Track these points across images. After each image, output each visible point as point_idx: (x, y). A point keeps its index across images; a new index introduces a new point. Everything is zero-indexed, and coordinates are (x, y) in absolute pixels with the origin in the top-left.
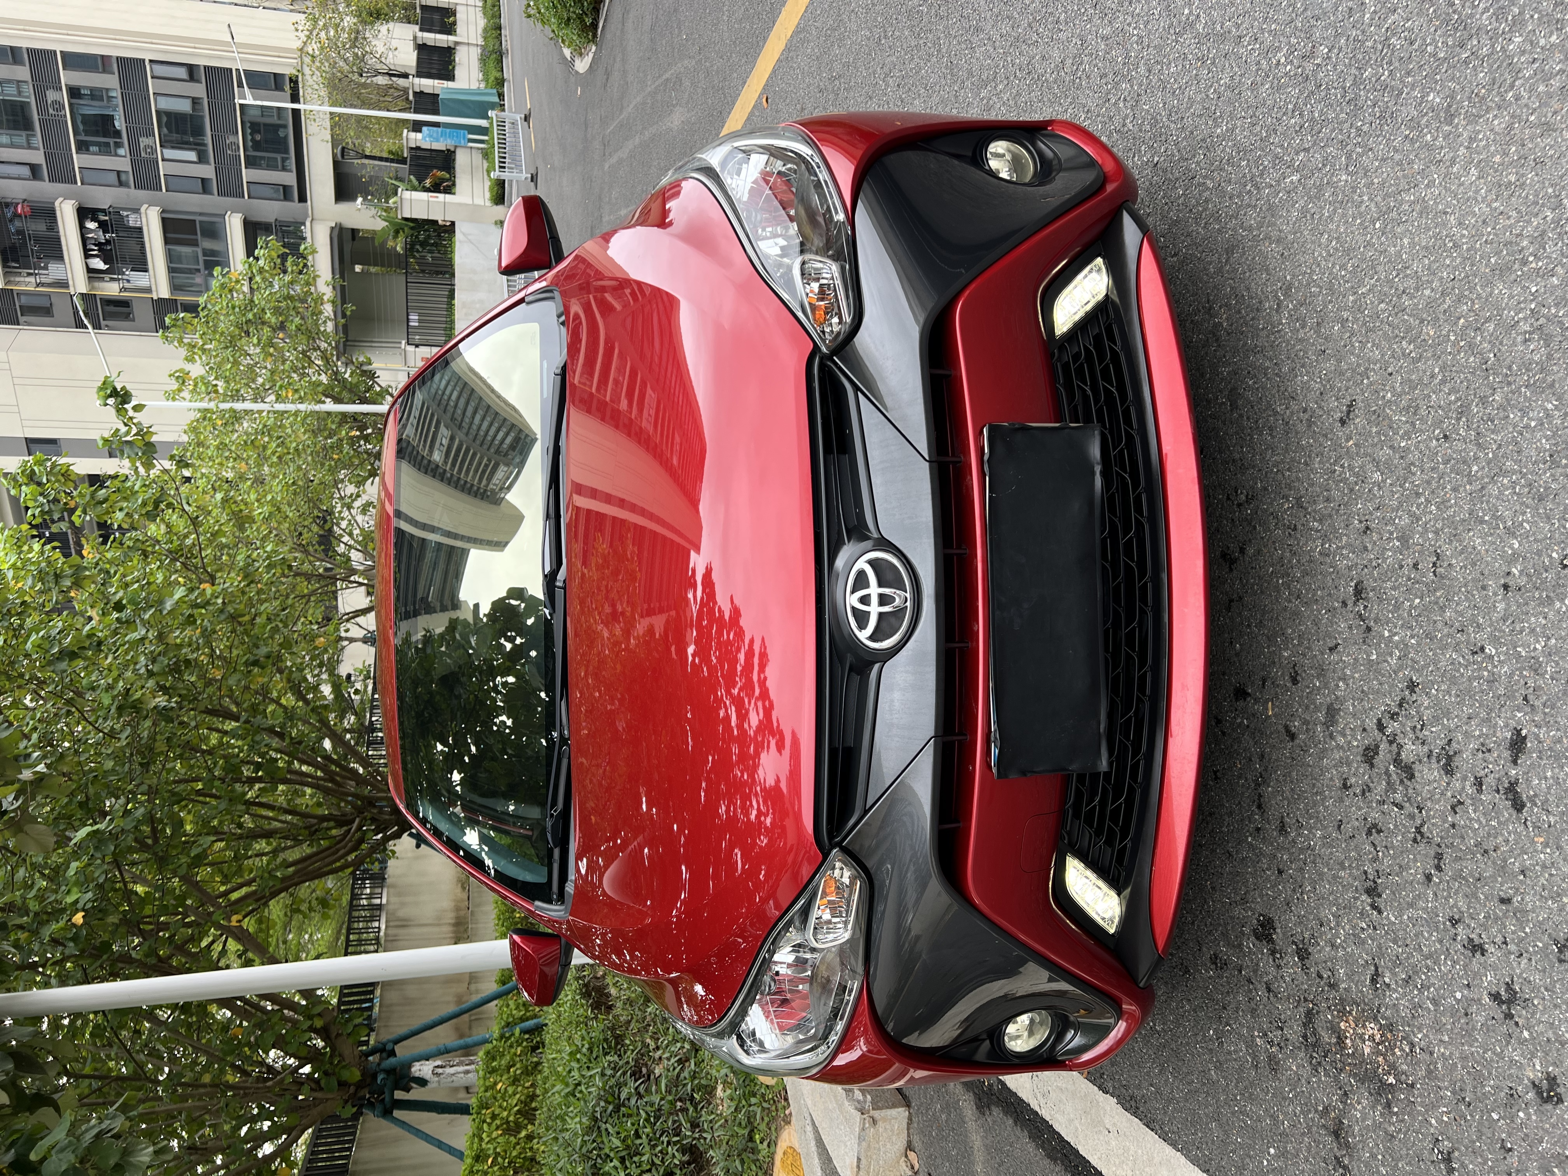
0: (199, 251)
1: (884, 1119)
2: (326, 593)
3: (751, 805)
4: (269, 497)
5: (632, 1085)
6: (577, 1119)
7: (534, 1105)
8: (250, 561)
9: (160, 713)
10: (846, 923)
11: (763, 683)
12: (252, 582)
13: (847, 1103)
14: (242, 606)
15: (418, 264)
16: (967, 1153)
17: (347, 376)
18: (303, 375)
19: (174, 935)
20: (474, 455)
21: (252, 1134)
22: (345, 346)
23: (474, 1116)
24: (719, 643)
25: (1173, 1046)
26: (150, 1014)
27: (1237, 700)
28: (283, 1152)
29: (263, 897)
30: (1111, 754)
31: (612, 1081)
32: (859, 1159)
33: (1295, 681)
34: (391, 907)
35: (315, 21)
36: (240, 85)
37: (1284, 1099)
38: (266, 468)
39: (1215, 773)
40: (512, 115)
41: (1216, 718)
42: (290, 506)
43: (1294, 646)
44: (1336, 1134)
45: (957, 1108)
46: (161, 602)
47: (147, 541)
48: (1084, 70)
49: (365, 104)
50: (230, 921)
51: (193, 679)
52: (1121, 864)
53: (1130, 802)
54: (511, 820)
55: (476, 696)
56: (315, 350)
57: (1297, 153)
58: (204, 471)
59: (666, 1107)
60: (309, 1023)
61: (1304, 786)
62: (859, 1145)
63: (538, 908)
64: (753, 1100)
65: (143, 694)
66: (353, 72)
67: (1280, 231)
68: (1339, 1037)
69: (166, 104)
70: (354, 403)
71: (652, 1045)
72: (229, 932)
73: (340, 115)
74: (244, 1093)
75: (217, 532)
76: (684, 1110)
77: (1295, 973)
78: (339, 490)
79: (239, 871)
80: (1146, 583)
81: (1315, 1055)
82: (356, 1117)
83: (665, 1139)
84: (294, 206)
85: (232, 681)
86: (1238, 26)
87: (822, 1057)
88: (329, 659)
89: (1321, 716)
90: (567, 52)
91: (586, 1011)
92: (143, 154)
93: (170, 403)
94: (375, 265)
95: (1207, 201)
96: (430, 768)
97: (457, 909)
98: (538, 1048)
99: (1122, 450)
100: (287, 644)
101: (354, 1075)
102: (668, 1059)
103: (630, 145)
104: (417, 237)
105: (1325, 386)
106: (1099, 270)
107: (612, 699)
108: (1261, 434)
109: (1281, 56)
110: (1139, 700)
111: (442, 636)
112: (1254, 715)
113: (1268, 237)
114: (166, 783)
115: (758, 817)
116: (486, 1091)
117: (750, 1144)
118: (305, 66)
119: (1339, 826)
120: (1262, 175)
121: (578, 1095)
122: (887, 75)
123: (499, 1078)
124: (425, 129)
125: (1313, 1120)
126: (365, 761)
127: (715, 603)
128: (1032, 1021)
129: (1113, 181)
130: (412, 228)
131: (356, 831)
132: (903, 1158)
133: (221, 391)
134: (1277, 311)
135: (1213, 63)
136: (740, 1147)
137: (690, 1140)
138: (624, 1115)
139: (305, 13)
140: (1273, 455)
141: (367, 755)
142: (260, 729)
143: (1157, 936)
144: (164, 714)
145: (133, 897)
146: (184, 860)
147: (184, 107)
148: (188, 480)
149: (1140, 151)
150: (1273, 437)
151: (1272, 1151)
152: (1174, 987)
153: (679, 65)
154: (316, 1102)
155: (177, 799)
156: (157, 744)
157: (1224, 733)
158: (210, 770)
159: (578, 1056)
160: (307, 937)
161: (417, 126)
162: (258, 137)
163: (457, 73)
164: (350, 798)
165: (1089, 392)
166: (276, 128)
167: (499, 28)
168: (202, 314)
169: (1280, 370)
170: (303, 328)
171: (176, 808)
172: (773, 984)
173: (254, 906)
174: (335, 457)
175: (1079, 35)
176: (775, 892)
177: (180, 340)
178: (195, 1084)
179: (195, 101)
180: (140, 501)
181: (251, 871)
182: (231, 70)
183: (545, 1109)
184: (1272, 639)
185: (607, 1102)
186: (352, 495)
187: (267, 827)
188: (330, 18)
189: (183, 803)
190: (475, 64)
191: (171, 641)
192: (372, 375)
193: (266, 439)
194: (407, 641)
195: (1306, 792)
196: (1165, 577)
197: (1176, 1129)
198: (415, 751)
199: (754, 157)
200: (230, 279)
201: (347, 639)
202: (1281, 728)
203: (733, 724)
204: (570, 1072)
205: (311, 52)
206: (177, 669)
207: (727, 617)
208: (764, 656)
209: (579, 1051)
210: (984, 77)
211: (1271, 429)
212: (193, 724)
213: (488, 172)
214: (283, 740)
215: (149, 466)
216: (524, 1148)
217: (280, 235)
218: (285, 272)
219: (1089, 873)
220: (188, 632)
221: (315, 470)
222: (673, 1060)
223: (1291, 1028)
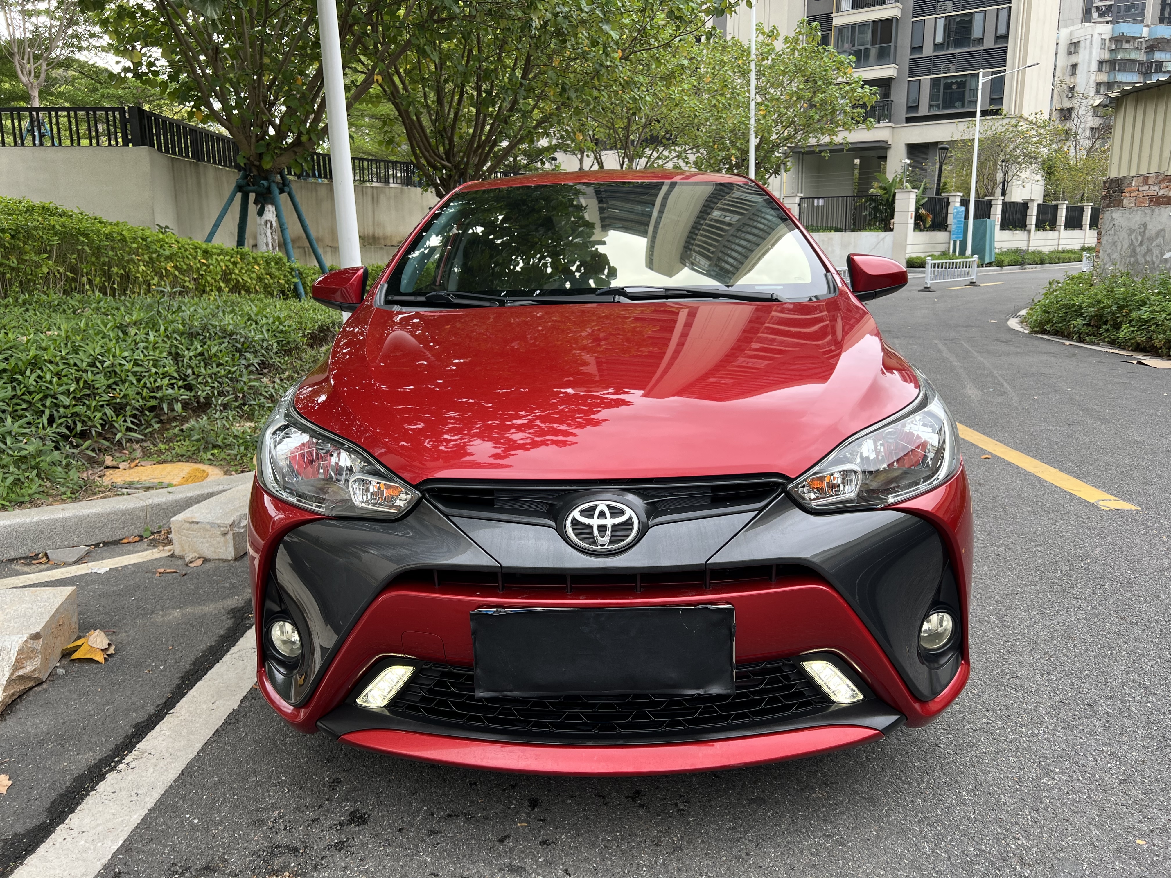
0: (868, 46)
1: (226, 542)
2: (616, 141)
3: (454, 436)
4: (686, 98)
5: (256, 361)
6: (231, 322)
7: (243, 292)
8: (638, 85)
9: (527, 22)
10: (367, 502)
11: (544, 443)
12: (623, 87)
13: (238, 514)
14: (605, 80)
15: (861, 205)
16: (200, 601)
17: (776, 154)
18: (776, 122)
19: (368, 36)
20: (717, 241)
21: (227, 92)
22: (799, 152)
23: (236, 250)
24: (573, 411)
25: (274, 750)
26: (313, 20)
27: (529, 800)
28: (213, 115)
29: (395, 99)
30: (488, 699)
31: (258, 347)
32: (197, 523)
33: (543, 843)
34: (387, 190)
35: (1044, 127)
36: (993, 73)
37: (234, 831)
38: (707, 96)
39: (475, 784)
40: (975, 273)
41: (516, 785)
42: (679, 113)
43: (569, 843)
44: (207, 868)
45: (233, 594)
46: (608, 22)
47: (653, 12)
48: (1011, 693)
49: (981, 165)
50: (377, 74)
51: (552, 46)
52: (407, 708)
53: (453, 715)
54: (448, 269)
55: (537, 243)
56: (795, 130)
57: (946, 852)
58: (705, 51)
59: (239, 386)
60: (305, 132)
61: (464, 849)
62: (208, 523)
63: (382, 286)
64: (242, 448)
65: (540, 10)
66: (1005, 155)
67: (886, 838)
68: (277, 871)
69: (978, 20)
70: (756, 159)
71: (284, 376)
72: (370, 74)
73: (972, 146)
74: (255, 87)
75: (659, 62)
76: (236, 398)
77: (326, 840)
78: (692, 149)
79: (414, 82)
80: (616, 729)
81: (265, 853)
82: (238, 167)
83: (216, 385)
84: (903, 114)
85: (550, 73)
86: (1046, 809)
87: (270, 486)
88: (568, 144)
89: (516, 862)
90: (1023, 312)
91: (310, 329)
92: (940, 4)
93: (755, 27)
94: (860, 174)
95: (909, 783)
96: (485, 210)
97: (385, 238)
98: (283, 295)
99: (716, 712)
100: (578, 111)
101: (267, 165)
102: (274, 388)
103: (952, 358)
104: (881, 204)
105: (766, 869)
106: (854, 697)
107: (535, 338)
108: (730, 821)
109: (1022, 841)
110: (528, 723)
111: (583, 218)
112: (518, 812)
113: (881, 829)
114: (477, 28)
115: (446, 440)
116: (253, 258)
117: (210, 446)
118: (1009, 120)
119: (433, 874)
120: (930, 825)
121: (249, 323)
122: (1006, 546)
123: (262, 267)
124: (963, 208)
125: (218, 851)
126: (491, 170)
127: (604, 408)
128: (294, 643)
129: (922, 708)
130: (888, 200)
131: (441, 164)
132: (197, 556)
133: (764, 63)
134: (824, 835)
135: (1017, 790)
136: (209, 439)
137: (215, 403)
138: (233, 355)
139: (1050, 119)
140: (714, 829)
141: (497, 172)
142: (516, 94)
143: (353, 735)
144: (527, 25)
145: (396, 7)
146: (422, 41)
147: (976, 33)
148: (698, 40)
149: (948, 734)
150: (727, 830)
151: (196, 821)
152: (317, 751)
153: (1014, 394)
154: (248, 138)
155: (466, 36)
156: (505, 21)
157: (504, 790)
158: (487, 58)
159: (277, 323)
160: (367, 131)
161: (965, 203)
162: (954, 87)
163: (1007, 232)
164: (465, 159)
165: (760, 687)
166: (962, 100)
167: (1042, 263)
168: (820, 48)
169: (779, 836)
170: (811, 121)
171: (459, 36)
172: (324, 451)
173: (389, 92)
174: (716, 146)
175: (1039, 690)
176: (391, 452)
177: (800, 33)
178: (262, 52)
179: (980, 41)
180: (681, 6)
181: (414, 90)
182: (1005, 66)
183: (239, 300)
184: (574, 826)
185: (243, 343)
186: (688, 158)
187: (445, 101)
188: (1046, 138)
189: (463, 41)
190: (1014, 245)
191: (579, 30)
192: (777, 172)
193: (728, 96)
194: (578, 193)
195: (460, 850)
196: (621, 743)
197: (214, 751)
198: (497, 199)
199: (936, 437)
200: (847, 68)
201: (582, 157)
202: (508, 832)
203: (514, 422)
204: (266, 317)
205: (1020, 124)
206: (559, 33)
207: (593, 416)
208: (564, 444)
209: (281, 323)
210: (1005, 618)
211: (734, 828)
212: (520, 46)
213: (931, 256)
214: (508, 111)
215: (708, 12)
216: (212, 285)
217: (881, 104)
218: (853, 107)
219: (400, 684)
220: (586, 42)
221: (706, 132)
222: (272, 391)
223: (285, 837)
